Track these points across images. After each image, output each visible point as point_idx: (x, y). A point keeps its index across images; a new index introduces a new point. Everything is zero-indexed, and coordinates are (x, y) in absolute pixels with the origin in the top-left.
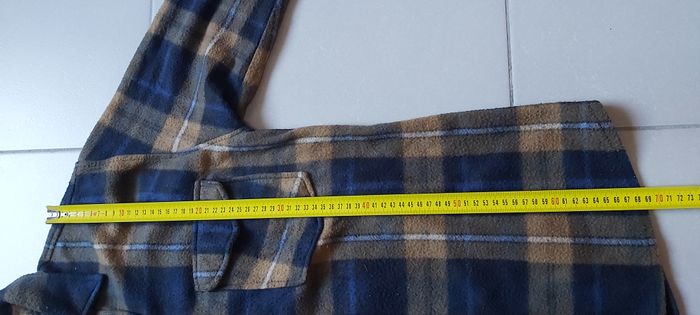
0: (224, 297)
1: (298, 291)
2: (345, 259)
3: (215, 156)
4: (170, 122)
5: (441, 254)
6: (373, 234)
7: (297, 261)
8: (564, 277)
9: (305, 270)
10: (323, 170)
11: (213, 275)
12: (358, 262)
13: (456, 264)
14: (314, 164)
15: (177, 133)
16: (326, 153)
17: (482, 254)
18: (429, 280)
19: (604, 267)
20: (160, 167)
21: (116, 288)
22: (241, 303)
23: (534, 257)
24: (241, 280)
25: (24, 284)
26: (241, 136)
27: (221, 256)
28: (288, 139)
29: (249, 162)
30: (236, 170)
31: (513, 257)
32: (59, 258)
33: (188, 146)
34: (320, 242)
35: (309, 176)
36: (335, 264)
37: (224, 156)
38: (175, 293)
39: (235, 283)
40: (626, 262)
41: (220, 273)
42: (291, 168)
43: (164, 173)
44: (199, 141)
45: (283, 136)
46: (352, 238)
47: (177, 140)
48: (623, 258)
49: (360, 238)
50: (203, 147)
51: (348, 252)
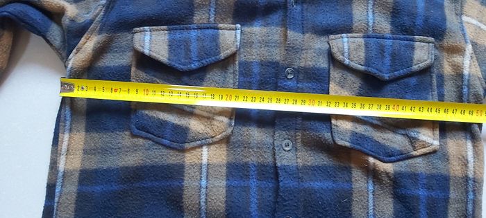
0: (323, 63)
1: (327, 135)
2: (353, 180)
3: (457, 59)
6: (374, 209)
7: (355, 137)
9: (348, 144)
10: (441, 167)
11: (346, 54)
12: (349, 194)
14: (446, 157)
15: (481, 22)
16: (455, 169)
24: (338, 80)
27: (362, 63)
30: (441, 77)
33: (469, 33)
34: (371, 160)
35: (434, 152)
36: (349, 170)
37: (458, 68)
38: (328, 17)
39: (335, 74)
41: (347, 62)
44: (474, 45)
46: (371, 188)
47: (474, 22)
49: (371, 196)
50: (469, 48)
51: (360, 183)
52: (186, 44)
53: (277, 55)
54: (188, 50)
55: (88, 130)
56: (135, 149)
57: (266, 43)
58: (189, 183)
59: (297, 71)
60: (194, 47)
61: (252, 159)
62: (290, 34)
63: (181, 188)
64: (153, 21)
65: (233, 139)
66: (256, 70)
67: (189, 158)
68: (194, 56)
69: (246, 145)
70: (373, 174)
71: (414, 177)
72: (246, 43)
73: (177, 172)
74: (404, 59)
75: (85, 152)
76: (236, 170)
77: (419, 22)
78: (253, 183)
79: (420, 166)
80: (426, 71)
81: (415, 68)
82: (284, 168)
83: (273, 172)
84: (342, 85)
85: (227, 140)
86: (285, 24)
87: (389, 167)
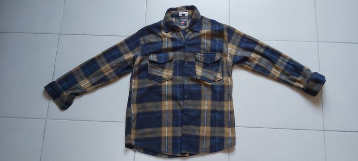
0: (194, 60)
1: (195, 77)
3: (226, 58)
4: (235, 47)
5: (202, 108)
7: (202, 77)
8: (197, 134)
9: (200, 79)
10: (222, 83)
11: (199, 58)
12: (201, 90)
13: (200, 111)
14: (223, 81)
16: (226, 84)
17: (202, 117)
18: (197, 105)
19: (199, 142)
20: (224, 45)
21: (196, 34)
22: (193, 64)
23: (201, 128)
25: (198, 14)
26: (231, 64)
27: (203, 60)
28: (230, 75)
29: (225, 65)
30: (223, 63)
31: (202, 123)
32: (203, 21)
33: (229, 51)
34: (206, 82)
35: (221, 80)
36: (201, 85)
37: (227, 60)
38: (195, 49)
39: (197, 63)
40: (200, 147)
41: (200, 60)
42: (223, 76)
43: (223, 46)
44: (230, 54)
45: (230, 74)
46: (206, 89)
47: (230, 49)
48: (201, 146)
49: (206, 91)
50: (229, 55)
51: (203, 88)
52: (161, 57)
53: (183, 59)
54: (161, 58)
55: (138, 79)
56: (151, 82)
57: (180, 56)
58: (163, 89)
59: (188, 62)
60: (163, 58)
61: (178, 84)
62: (186, 53)
63: (161, 91)
64: (153, 53)
65: (173, 79)
66: (178, 62)
67: (163, 84)
68: (163, 59)
69: (176, 80)
70: (207, 86)
71: (216, 86)
72: (175, 56)
73: (160, 87)
74: (213, 58)
75: (138, 84)
76: (174, 86)
77: (217, 49)
78: (178, 89)
79: (217, 83)
80: (219, 61)
81: (216, 60)
82: (185, 85)
83: (183, 86)
84: (198, 65)
85: (172, 79)
86: (184, 51)
87: (210, 84)
